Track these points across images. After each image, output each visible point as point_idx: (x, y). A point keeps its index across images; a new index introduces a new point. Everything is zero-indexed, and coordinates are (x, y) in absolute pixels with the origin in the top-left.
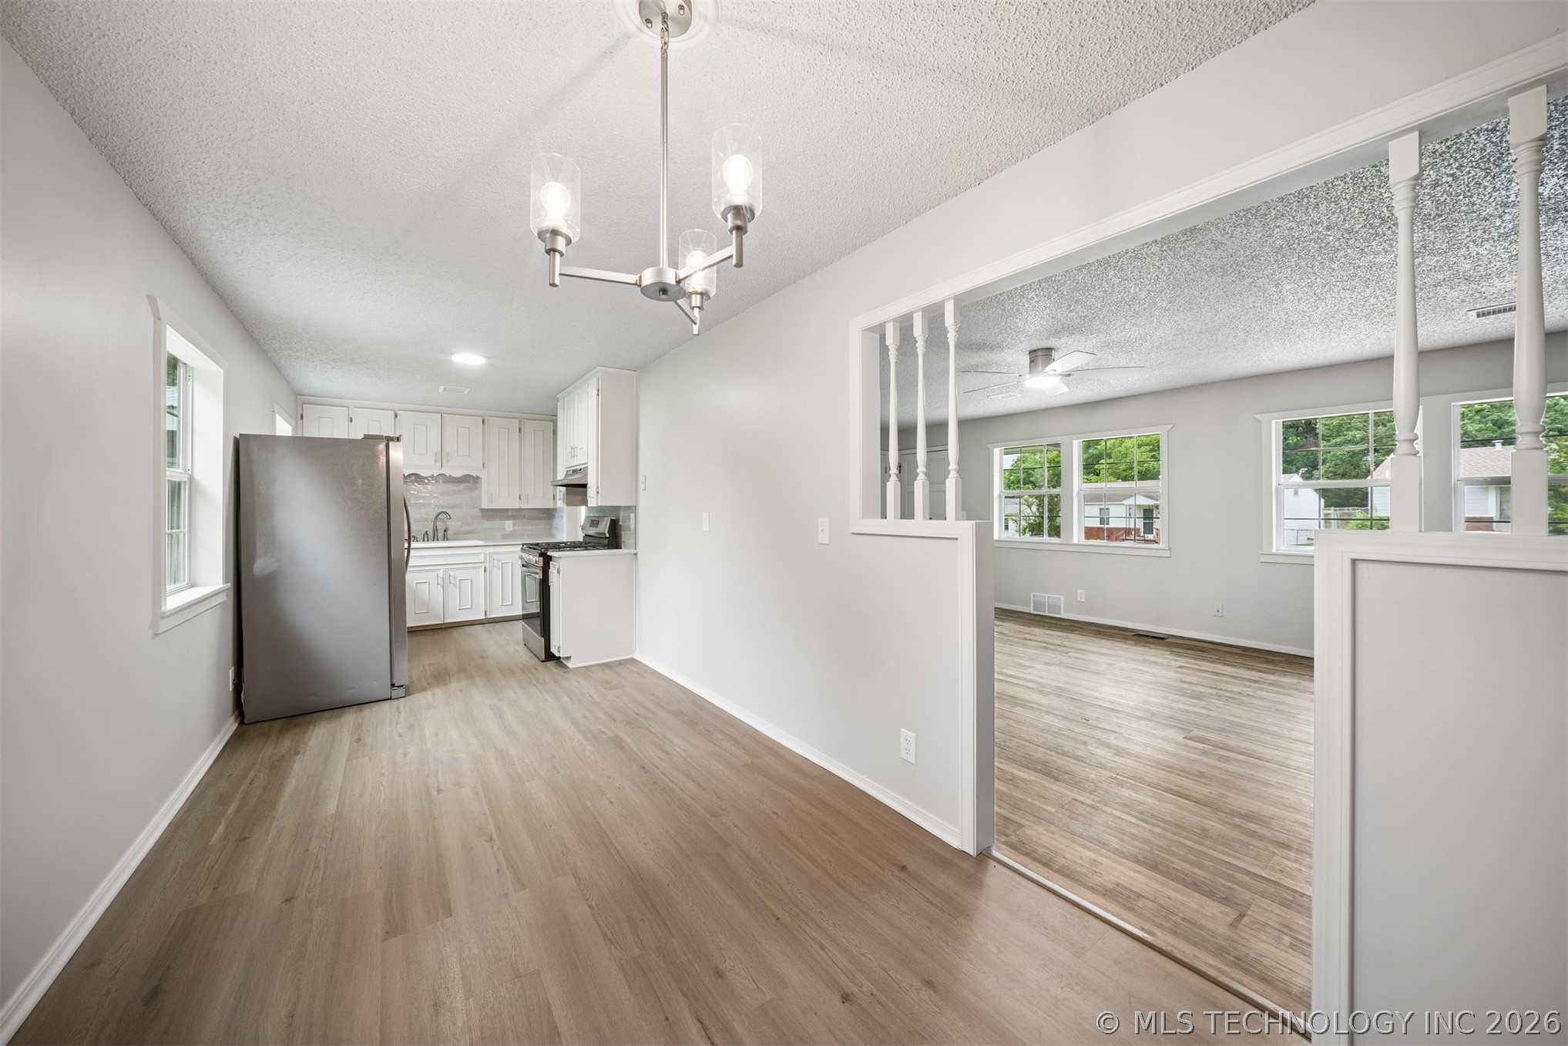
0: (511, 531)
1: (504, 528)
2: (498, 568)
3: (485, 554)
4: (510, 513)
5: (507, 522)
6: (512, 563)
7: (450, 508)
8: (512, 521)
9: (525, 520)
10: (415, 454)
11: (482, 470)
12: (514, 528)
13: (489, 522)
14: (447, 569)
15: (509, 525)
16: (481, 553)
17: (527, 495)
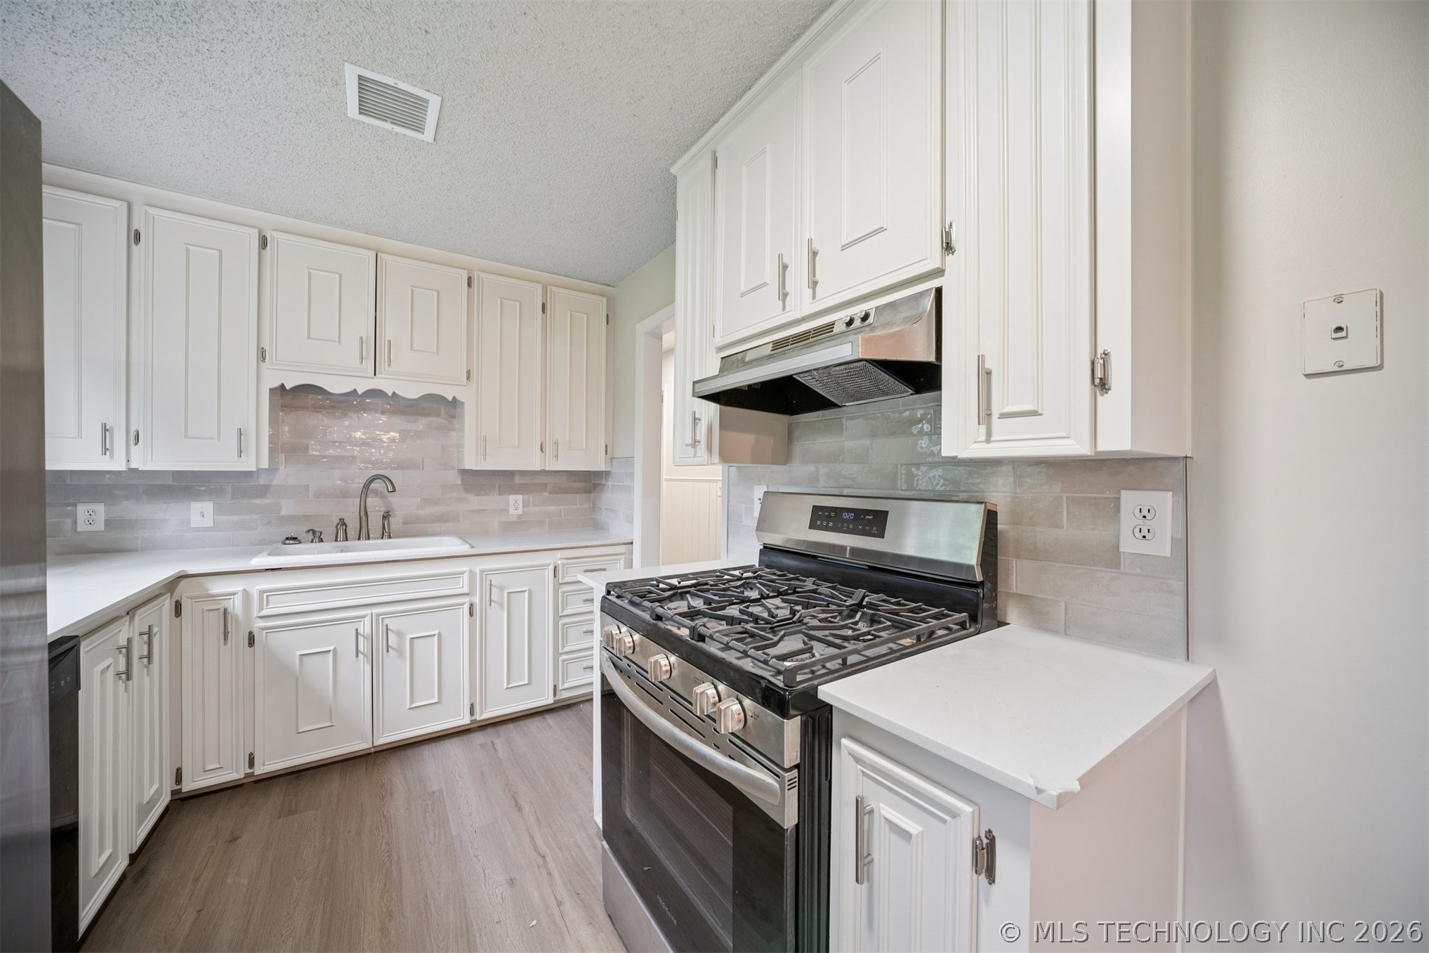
0: (519, 516)
1: (506, 511)
2: (501, 605)
3: (472, 573)
4: (517, 480)
5: (512, 498)
6: (530, 591)
7: (396, 469)
8: (521, 496)
9: (546, 494)
10: (309, 337)
11: (465, 383)
12: (526, 509)
13: (477, 497)
14: (378, 615)
15: (515, 504)
16: (463, 573)
17: (557, 443)
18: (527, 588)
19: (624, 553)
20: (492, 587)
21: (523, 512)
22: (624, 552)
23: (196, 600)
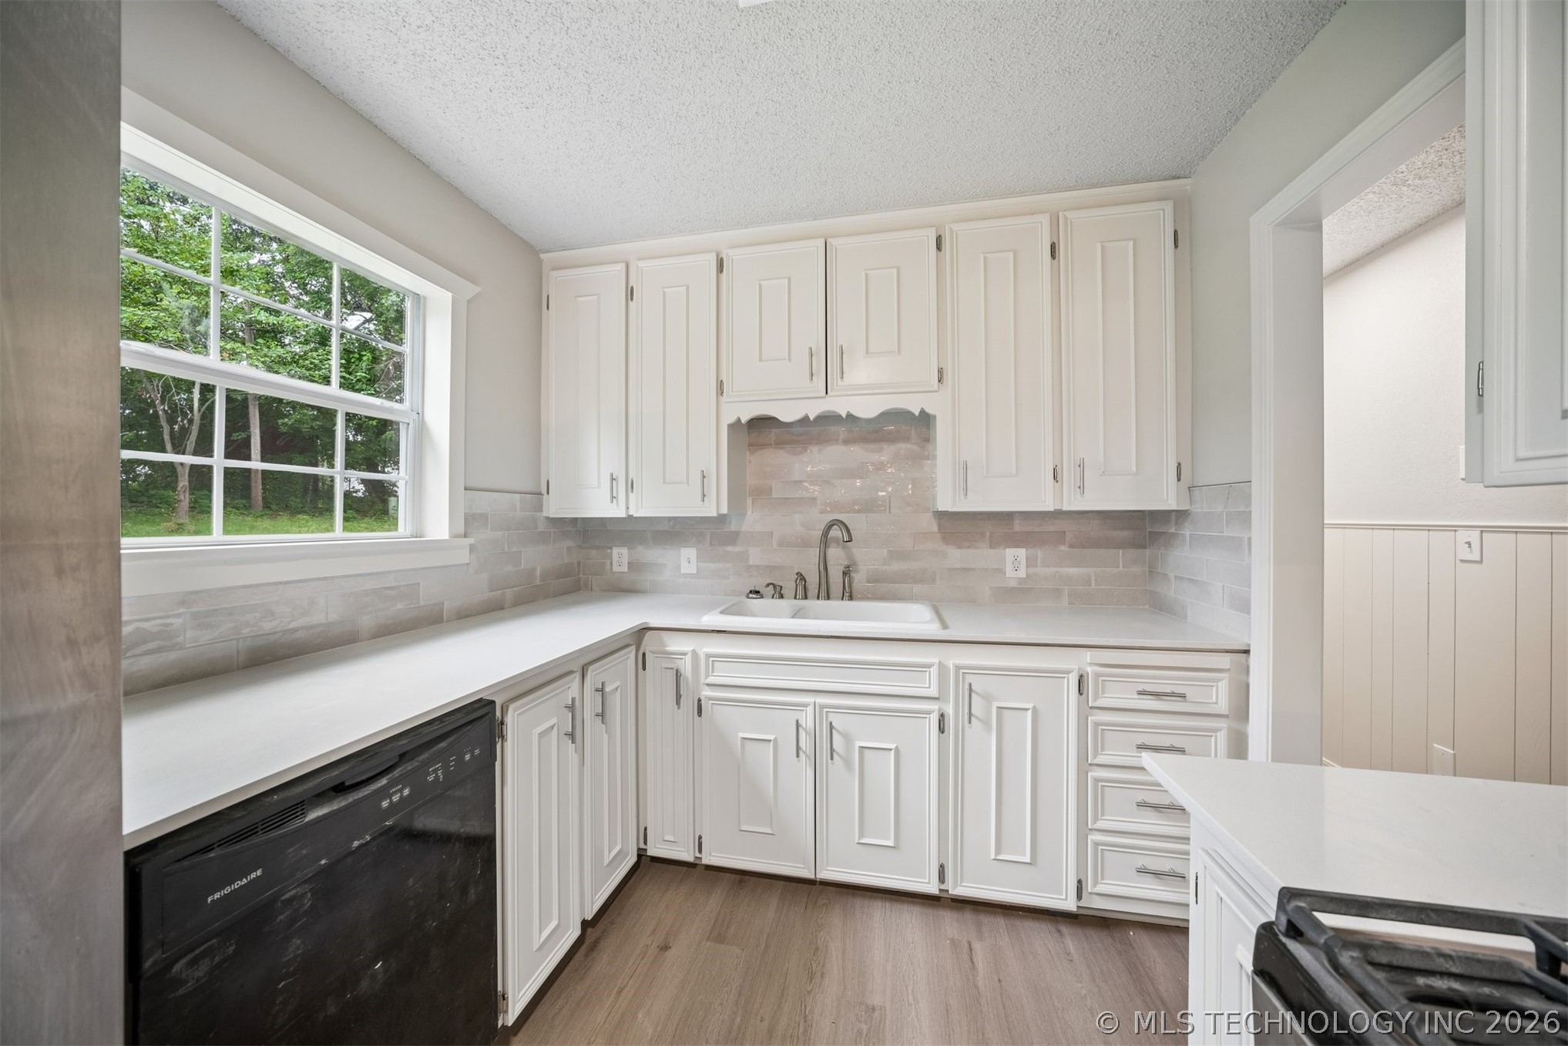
0: (1021, 580)
1: (1001, 571)
2: (986, 723)
3: (942, 667)
4: (1018, 526)
5: (1010, 553)
6: (1036, 711)
7: (859, 512)
8: (1024, 550)
9: (1064, 548)
10: (760, 360)
11: (936, 388)
12: (1032, 570)
13: (958, 550)
14: (822, 707)
15: (1015, 562)
16: (930, 666)
17: (1081, 465)
18: (1030, 706)
19: (1229, 670)
20: (973, 695)
21: (1027, 575)
22: (1229, 667)
23: (657, 655)
